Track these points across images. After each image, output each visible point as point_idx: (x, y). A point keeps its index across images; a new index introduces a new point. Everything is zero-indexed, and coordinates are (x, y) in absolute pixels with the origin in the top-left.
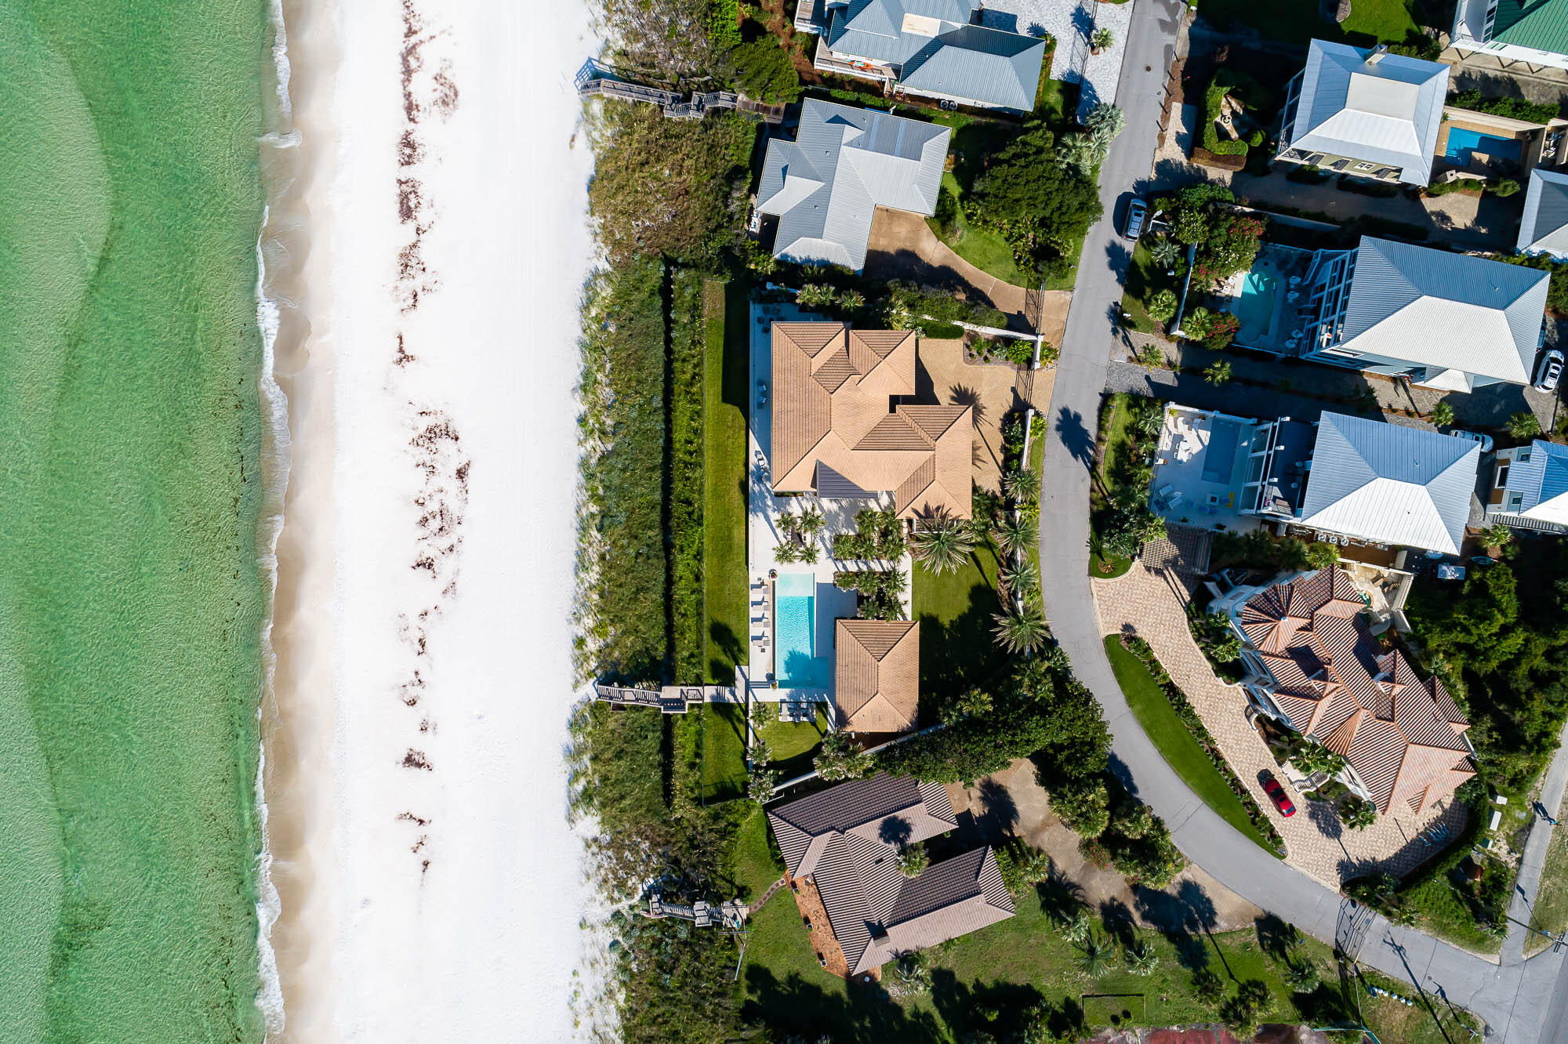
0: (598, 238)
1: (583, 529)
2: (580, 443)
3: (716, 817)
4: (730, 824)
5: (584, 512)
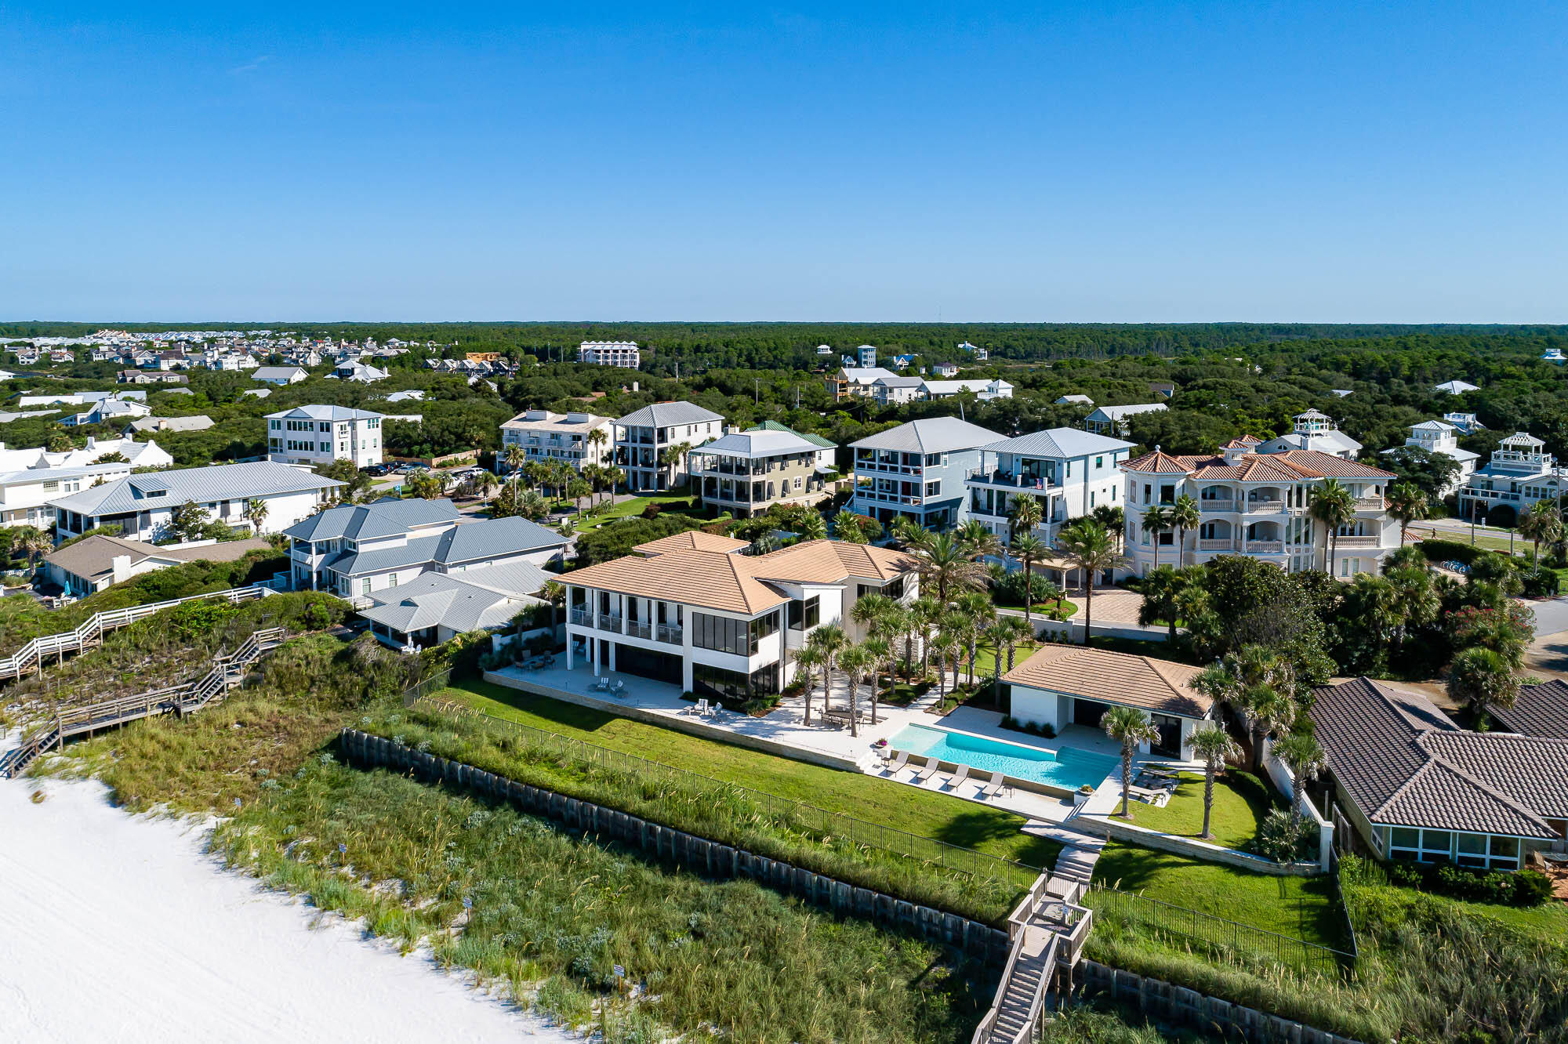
3: (1391, 941)
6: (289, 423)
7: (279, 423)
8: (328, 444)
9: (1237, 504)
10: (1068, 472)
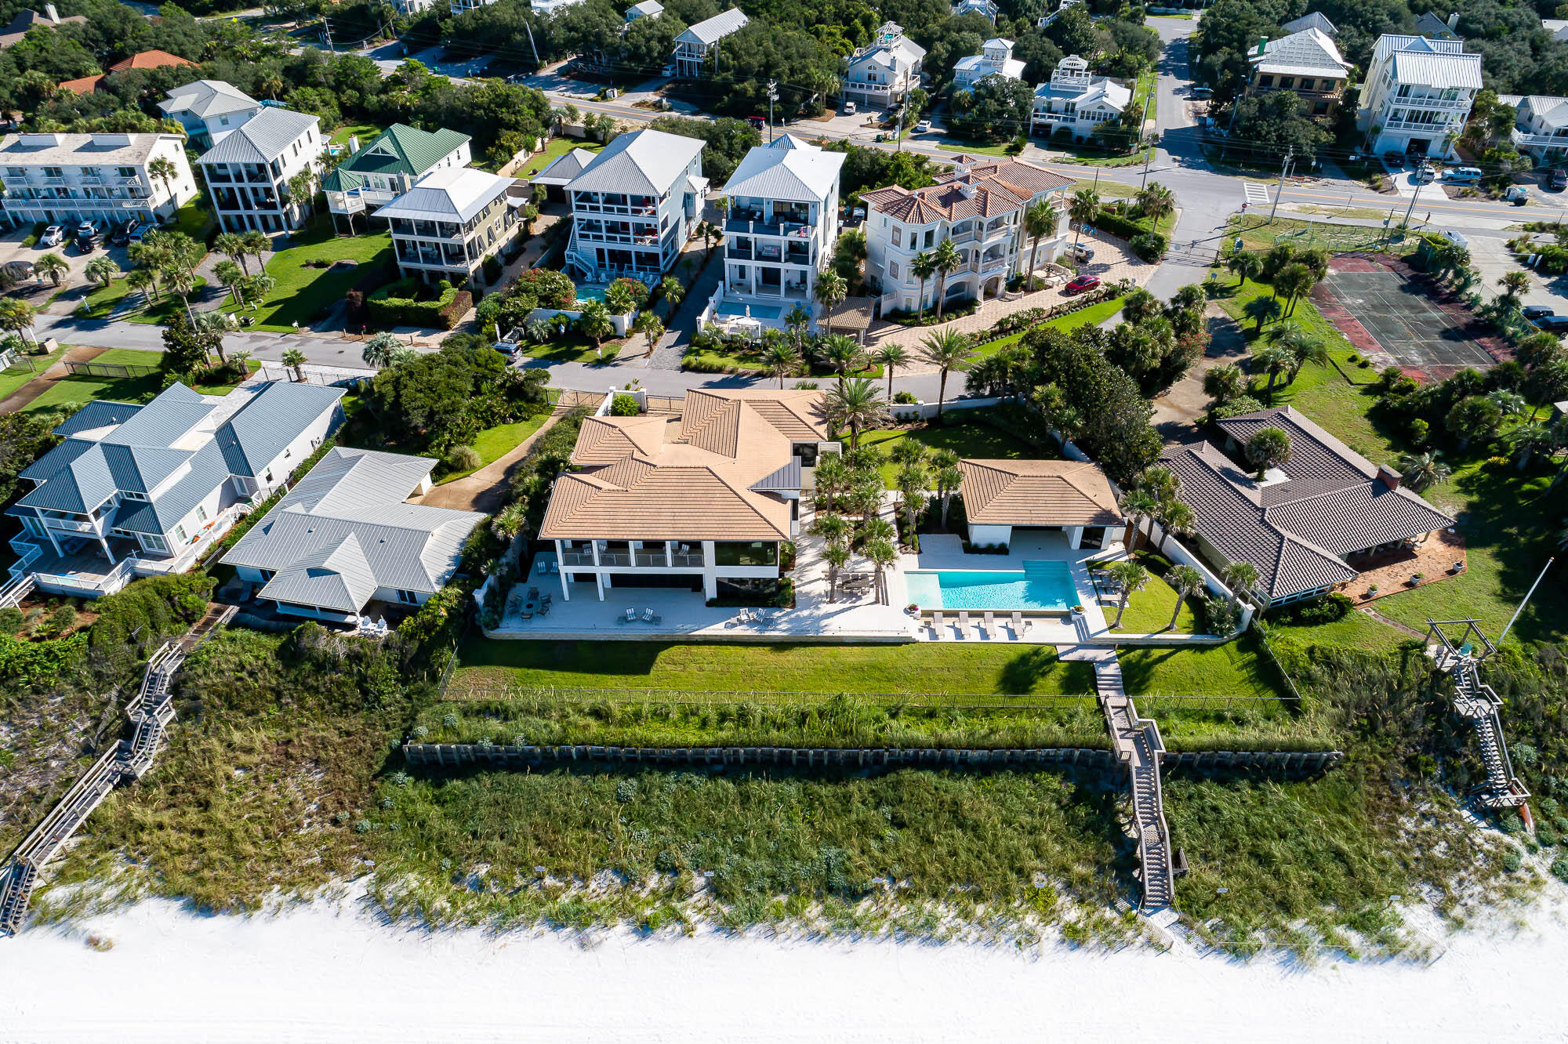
0: (306, 895)
1: (855, 928)
2: (688, 932)
3: (1308, 680)
4: (1312, 658)
5: (823, 925)
9: (975, 233)
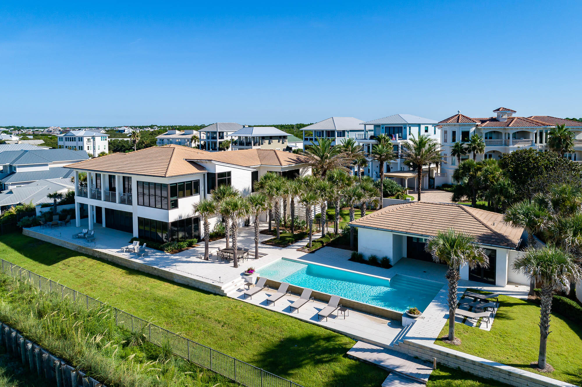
6: (66, 138)
7: (62, 138)
8: (82, 147)
9: (505, 141)
10: (410, 132)
